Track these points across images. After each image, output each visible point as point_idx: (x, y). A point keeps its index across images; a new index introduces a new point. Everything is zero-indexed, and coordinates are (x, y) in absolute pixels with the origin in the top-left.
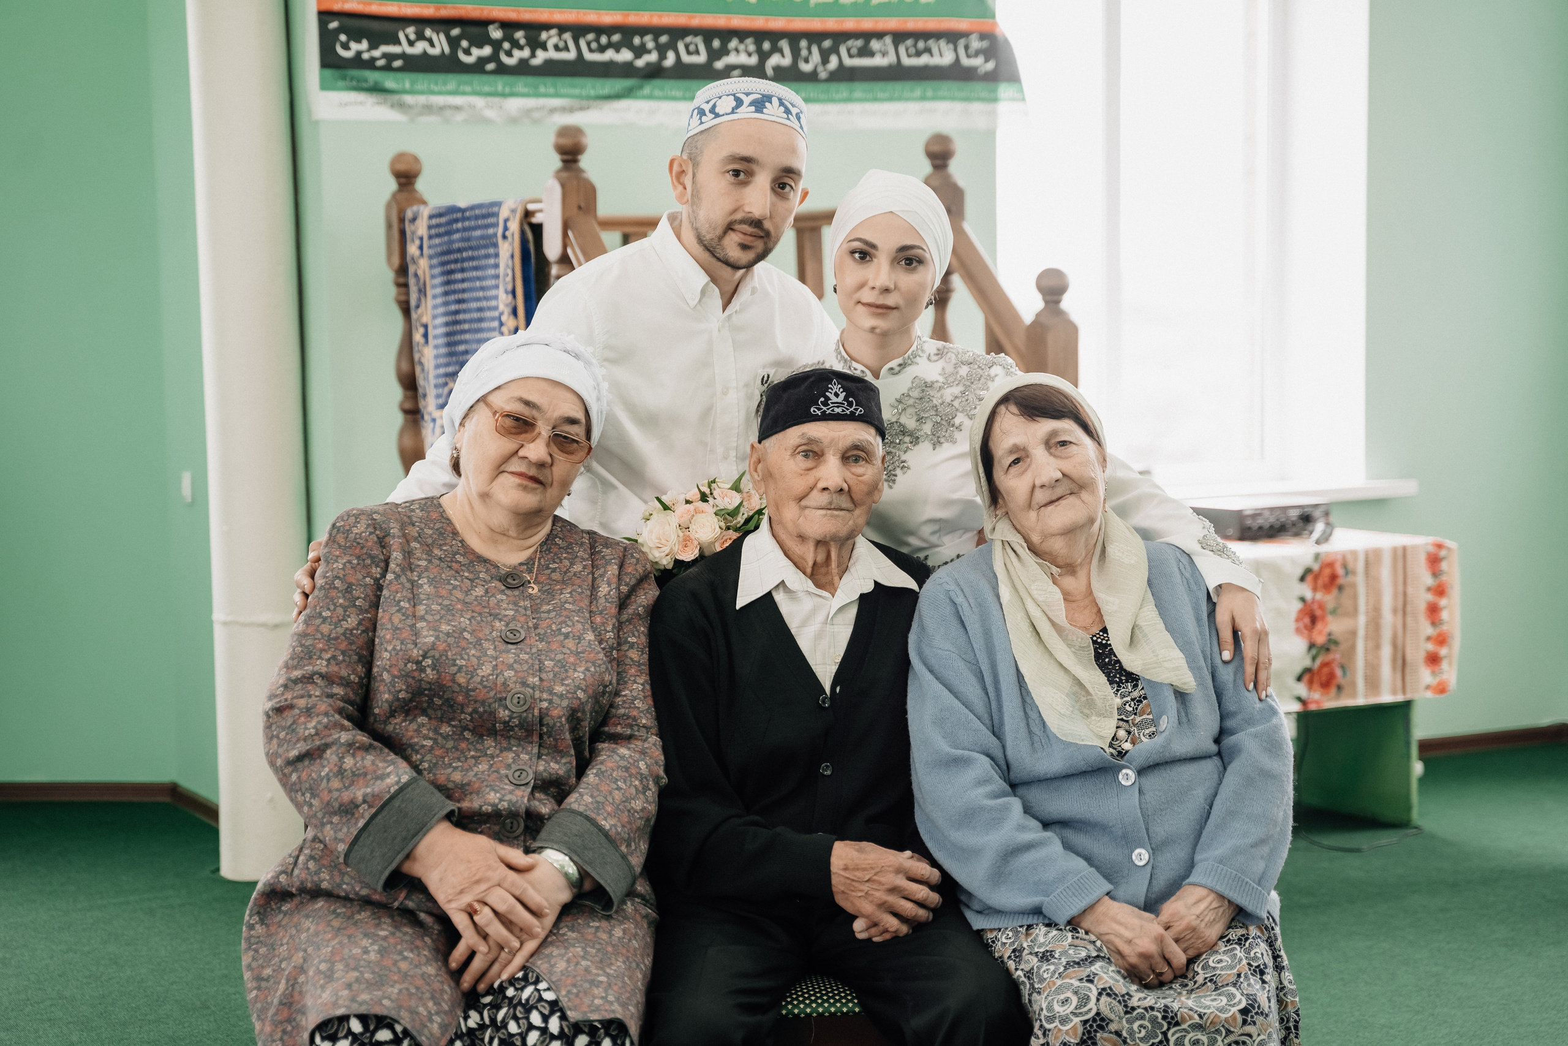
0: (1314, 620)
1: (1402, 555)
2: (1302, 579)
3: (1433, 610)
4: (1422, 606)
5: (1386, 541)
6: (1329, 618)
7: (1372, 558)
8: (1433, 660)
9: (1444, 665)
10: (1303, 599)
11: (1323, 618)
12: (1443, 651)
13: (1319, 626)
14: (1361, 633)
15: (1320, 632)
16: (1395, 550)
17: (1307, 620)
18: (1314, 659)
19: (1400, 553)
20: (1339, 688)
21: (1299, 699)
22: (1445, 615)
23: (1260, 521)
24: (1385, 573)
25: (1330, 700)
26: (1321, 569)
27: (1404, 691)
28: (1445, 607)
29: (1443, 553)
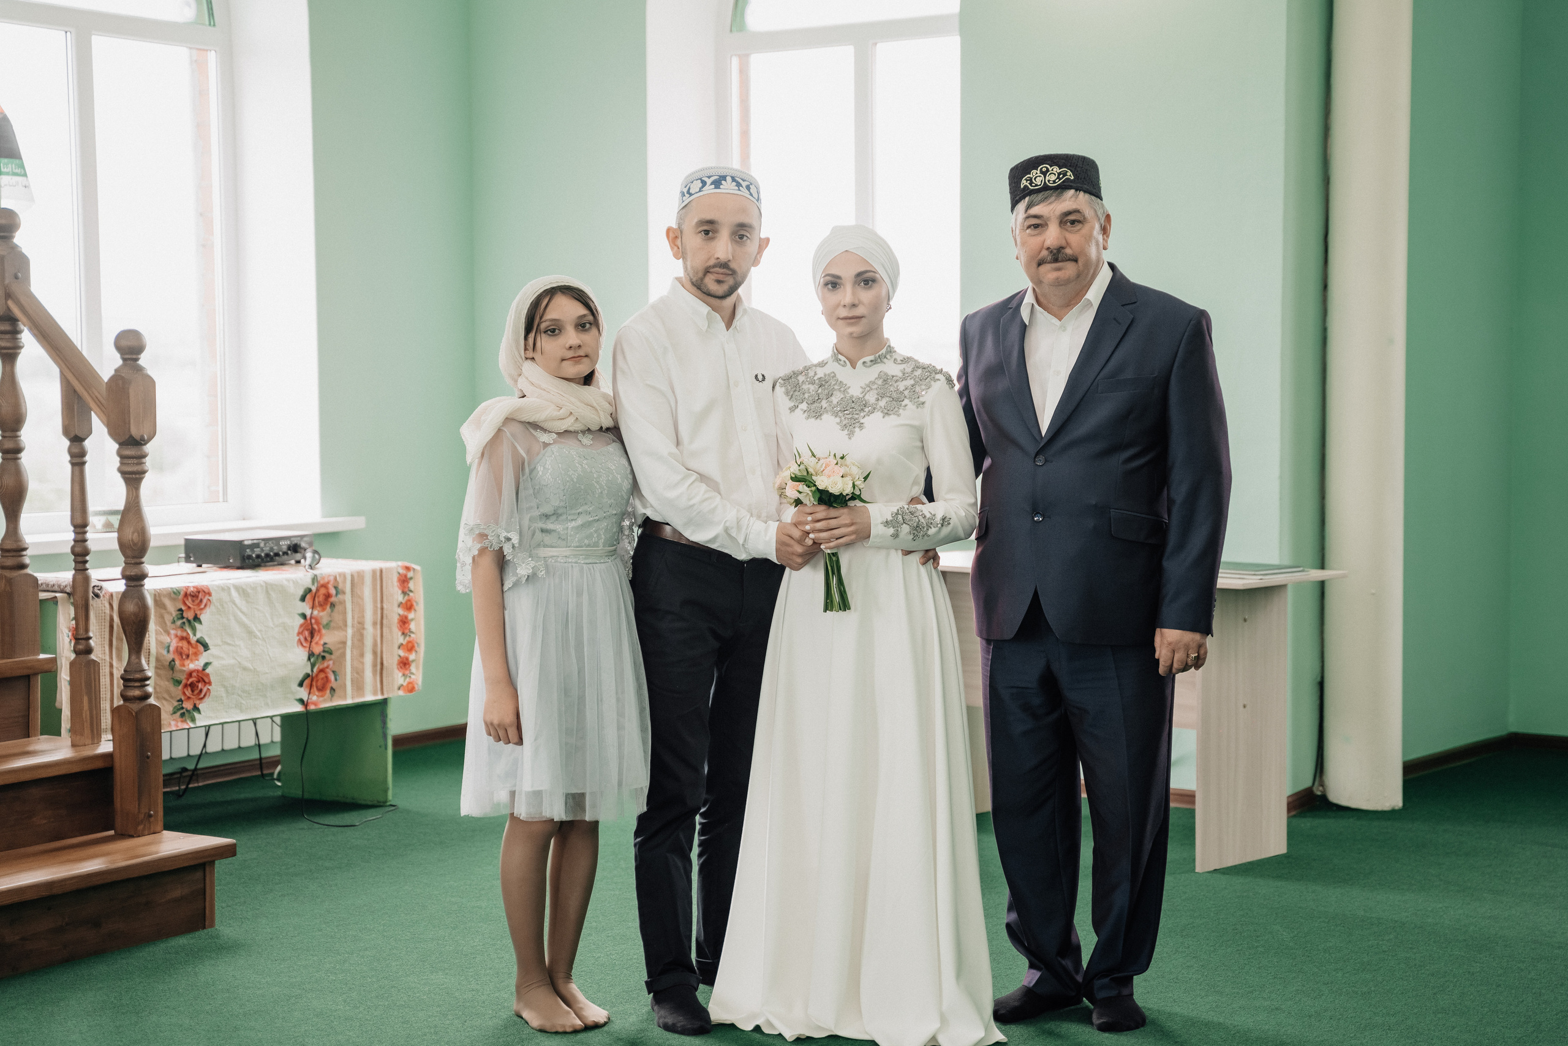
0: (312, 635)
1: (380, 576)
2: (303, 599)
3: (404, 622)
4: (395, 619)
5: (367, 566)
6: (324, 631)
7: (357, 580)
8: (404, 664)
9: (413, 668)
10: (304, 616)
11: (319, 631)
12: (412, 657)
13: (316, 638)
14: (349, 643)
15: (317, 643)
16: (374, 572)
17: (307, 633)
18: (313, 666)
19: (378, 574)
20: (333, 689)
21: (301, 701)
22: (412, 626)
23: (257, 551)
24: (367, 592)
25: (325, 701)
26: (318, 590)
27: (382, 693)
28: (412, 620)
29: (410, 574)
